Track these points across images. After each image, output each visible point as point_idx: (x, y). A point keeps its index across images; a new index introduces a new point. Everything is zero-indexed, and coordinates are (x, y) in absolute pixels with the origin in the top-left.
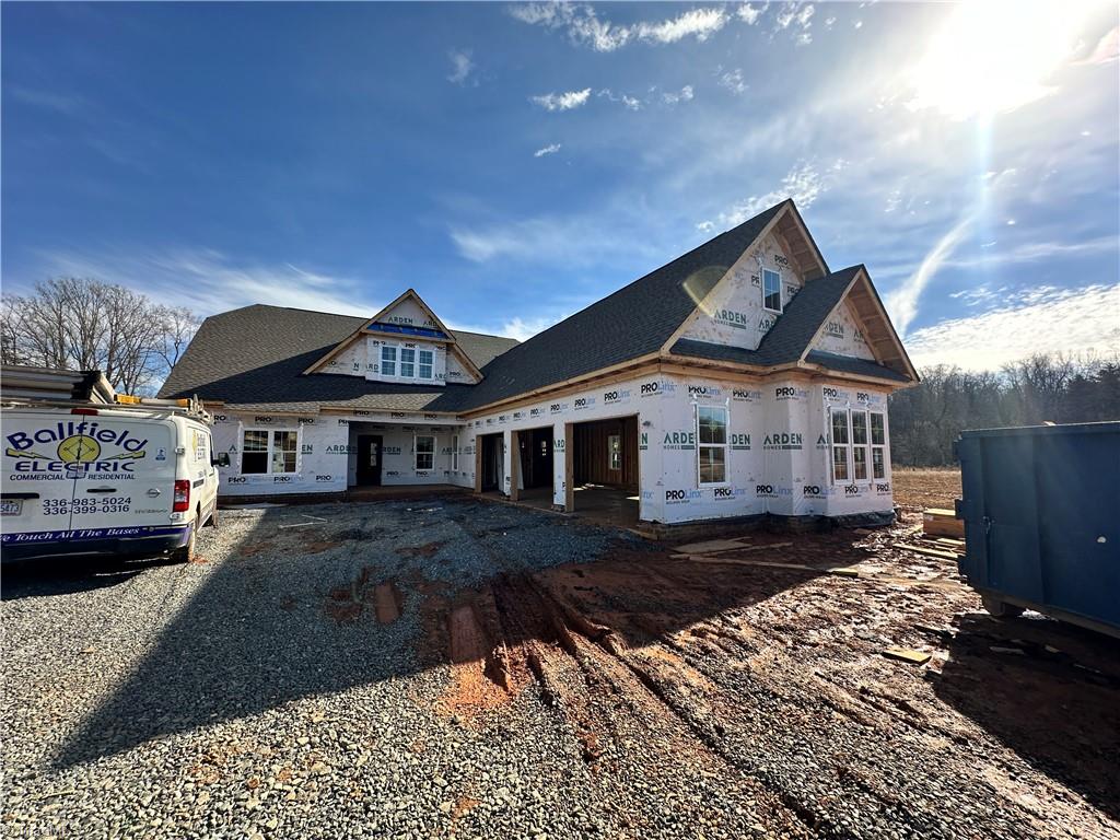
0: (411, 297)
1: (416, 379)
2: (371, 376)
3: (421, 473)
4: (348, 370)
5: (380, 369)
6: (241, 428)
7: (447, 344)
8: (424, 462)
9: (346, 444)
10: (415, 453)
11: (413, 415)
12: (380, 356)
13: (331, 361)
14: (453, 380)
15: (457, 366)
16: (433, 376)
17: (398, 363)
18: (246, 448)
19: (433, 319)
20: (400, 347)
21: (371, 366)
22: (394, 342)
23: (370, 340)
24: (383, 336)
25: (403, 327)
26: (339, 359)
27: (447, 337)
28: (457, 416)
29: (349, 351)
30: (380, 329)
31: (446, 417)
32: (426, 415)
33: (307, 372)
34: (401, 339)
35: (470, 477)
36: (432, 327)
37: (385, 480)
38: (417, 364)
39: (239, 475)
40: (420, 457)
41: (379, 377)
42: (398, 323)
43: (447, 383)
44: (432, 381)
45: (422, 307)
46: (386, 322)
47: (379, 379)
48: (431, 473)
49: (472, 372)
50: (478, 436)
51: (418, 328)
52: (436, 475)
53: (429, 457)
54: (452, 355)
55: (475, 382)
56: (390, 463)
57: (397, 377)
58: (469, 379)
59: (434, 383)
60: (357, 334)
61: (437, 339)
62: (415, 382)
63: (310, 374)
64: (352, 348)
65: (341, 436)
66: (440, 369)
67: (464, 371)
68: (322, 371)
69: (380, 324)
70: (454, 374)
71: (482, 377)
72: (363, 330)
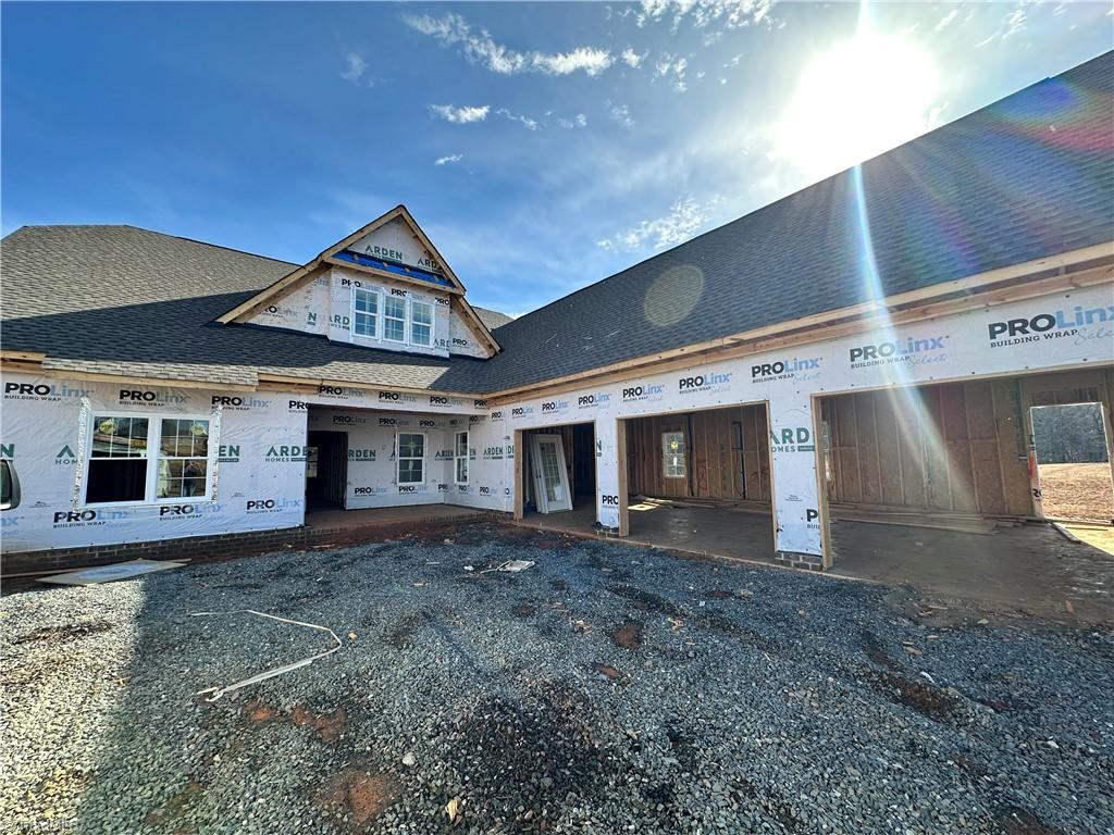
0: (400, 219)
1: (407, 343)
2: (337, 334)
3: (408, 488)
4: (298, 323)
5: (352, 323)
6: (88, 410)
7: (451, 295)
8: (411, 473)
9: (303, 442)
10: (398, 458)
11: (413, 396)
12: (353, 304)
13: (270, 305)
14: (458, 350)
15: (463, 331)
16: (432, 341)
17: (380, 317)
18: (95, 454)
19: (431, 255)
20: (383, 293)
21: (337, 318)
22: (375, 284)
23: (336, 277)
24: (359, 272)
25: (390, 263)
26: (283, 304)
27: (454, 286)
28: (477, 402)
29: (300, 293)
30: (353, 261)
31: (460, 401)
32: (433, 399)
33: (225, 319)
34: (386, 280)
35: (500, 494)
36: (429, 269)
37: (353, 501)
38: (408, 323)
39: (82, 505)
40: (404, 464)
41: (351, 337)
42: (380, 256)
43: (451, 355)
44: (429, 348)
45: (418, 237)
46: (363, 252)
47: (351, 341)
48: (421, 488)
49: (482, 340)
50: (517, 431)
51: (411, 268)
52: (428, 491)
53: (418, 464)
54: (455, 314)
55: (485, 355)
56: (358, 474)
57: (379, 340)
58: (478, 351)
59: (434, 353)
60: (316, 265)
61: (439, 287)
62: (406, 349)
63: (230, 324)
64: (306, 287)
65: (296, 430)
66: (442, 332)
67: (472, 338)
68: (252, 321)
69: (353, 253)
70: (459, 341)
71: (498, 348)
72: (328, 259)
